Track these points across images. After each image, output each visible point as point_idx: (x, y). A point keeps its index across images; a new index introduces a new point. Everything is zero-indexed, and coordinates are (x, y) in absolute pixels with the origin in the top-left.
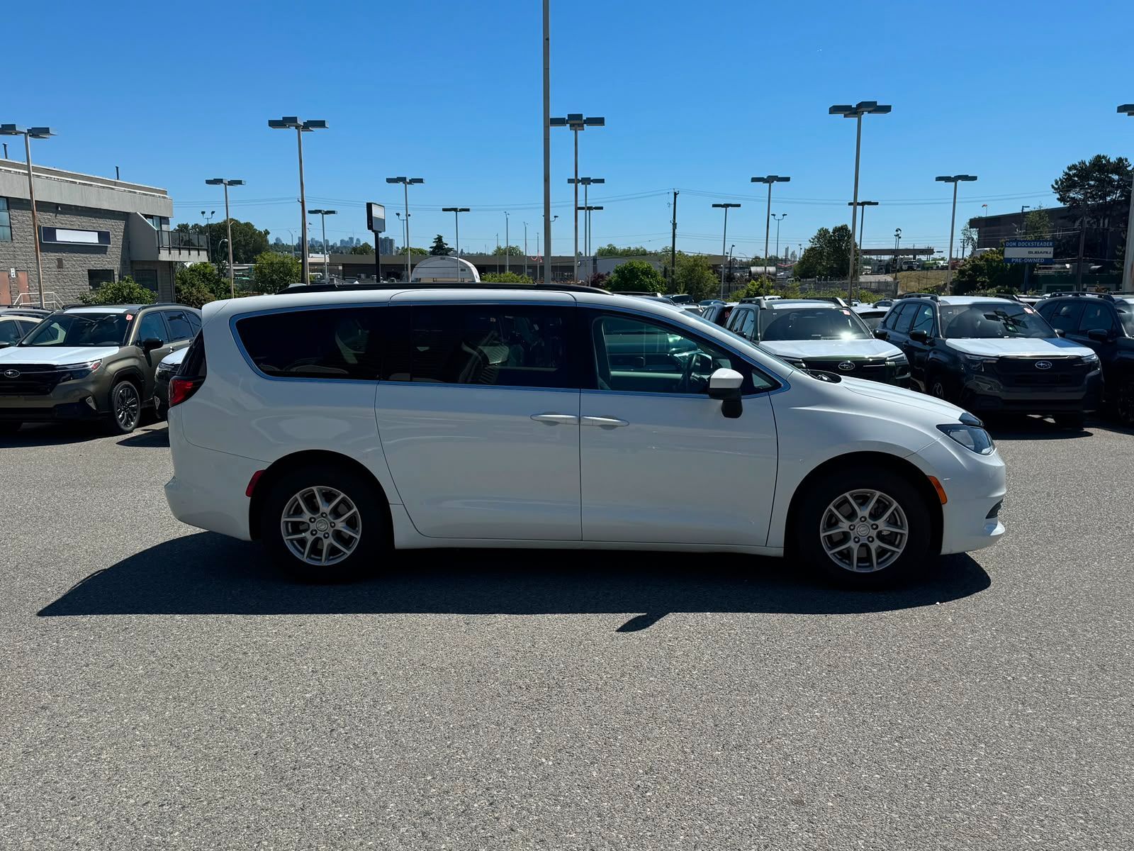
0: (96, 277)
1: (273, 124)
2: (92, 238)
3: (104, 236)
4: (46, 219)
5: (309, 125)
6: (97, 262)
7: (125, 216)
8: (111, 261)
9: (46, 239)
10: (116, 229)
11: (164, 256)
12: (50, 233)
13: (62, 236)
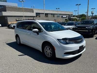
0: (66, 20)
1: (76, 5)
2: (66, 16)
3: (67, 16)
4: (62, 15)
5: (79, 5)
6: (66, 18)
7: (69, 14)
8: (67, 18)
9: (62, 17)
10: (68, 16)
11: (71, 18)
12: (63, 16)
13: (63, 17)
